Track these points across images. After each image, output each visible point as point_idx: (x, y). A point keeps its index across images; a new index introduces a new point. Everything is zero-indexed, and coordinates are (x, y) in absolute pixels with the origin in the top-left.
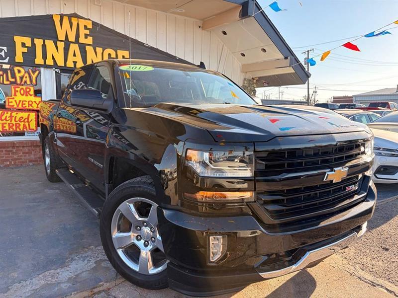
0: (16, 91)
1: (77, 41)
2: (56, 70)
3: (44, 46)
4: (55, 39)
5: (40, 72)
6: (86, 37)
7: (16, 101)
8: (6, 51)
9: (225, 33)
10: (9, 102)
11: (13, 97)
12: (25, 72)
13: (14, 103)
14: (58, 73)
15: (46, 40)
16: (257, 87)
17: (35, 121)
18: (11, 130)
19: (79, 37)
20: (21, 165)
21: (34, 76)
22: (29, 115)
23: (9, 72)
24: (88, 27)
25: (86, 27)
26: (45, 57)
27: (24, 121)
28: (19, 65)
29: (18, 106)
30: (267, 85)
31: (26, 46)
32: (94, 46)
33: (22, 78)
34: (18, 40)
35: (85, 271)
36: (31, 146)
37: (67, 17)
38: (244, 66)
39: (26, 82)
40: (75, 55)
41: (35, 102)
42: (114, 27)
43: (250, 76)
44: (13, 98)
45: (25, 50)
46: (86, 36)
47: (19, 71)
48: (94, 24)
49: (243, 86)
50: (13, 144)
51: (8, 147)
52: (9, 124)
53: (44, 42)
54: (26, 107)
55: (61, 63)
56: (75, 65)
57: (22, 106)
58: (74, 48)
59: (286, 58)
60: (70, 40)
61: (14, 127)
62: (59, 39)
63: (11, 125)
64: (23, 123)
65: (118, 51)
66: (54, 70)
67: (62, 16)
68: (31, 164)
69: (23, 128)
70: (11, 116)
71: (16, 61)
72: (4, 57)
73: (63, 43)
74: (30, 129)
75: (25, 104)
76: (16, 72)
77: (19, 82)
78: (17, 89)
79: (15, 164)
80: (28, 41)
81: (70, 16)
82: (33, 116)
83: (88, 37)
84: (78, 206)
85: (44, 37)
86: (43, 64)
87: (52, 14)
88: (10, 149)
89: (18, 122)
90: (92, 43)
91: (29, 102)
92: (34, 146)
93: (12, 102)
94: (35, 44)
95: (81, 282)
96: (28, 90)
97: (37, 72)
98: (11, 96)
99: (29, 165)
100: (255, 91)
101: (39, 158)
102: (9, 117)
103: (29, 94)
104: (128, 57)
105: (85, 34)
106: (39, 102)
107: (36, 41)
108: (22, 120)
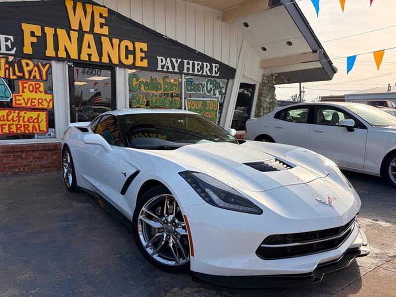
0: (24, 88)
1: (92, 31)
2: (69, 63)
3: (56, 36)
4: (68, 29)
5: (51, 66)
6: (101, 27)
7: (24, 99)
8: (13, 41)
9: (246, 25)
10: (16, 100)
11: (21, 94)
12: (34, 66)
13: (22, 101)
14: (71, 66)
15: (58, 29)
16: (276, 84)
17: (46, 121)
18: (19, 131)
19: (94, 26)
20: (32, 172)
21: (44, 71)
22: (39, 115)
23: (16, 65)
24: (104, 15)
26: (56, 48)
27: (33, 122)
28: (28, 57)
29: (26, 104)
30: (287, 81)
31: (36, 35)
32: (111, 37)
33: (30, 72)
34: (27, 28)
36: (42, 150)
38: (263, 61)
39: (35, 77)
40: (89, 47)
41: (45, 100)
42: (132, 16)
43: (269, 72)
44: (21, 96)
45: (35, 40)
46: (102, 25)
47: (27, 65)
48: (110, 11)
49: (262, 82)
50: (22, 148)
51: (17, 152)
52: (17, 125)
53: (56, 31)
54: (35, 105)
55: (74, 55)
56: (90, 58)
57: (31, 104)
58: (89, 38)
59: (315, 51)
60: (84, 30)
61: (22, 129)
62: (72, 28)
63: (19, 126)
64: (32, 124)
65: (136, 43)
66: (67, 64)
67: (75, 2)
68: (42, 170)
69: (33, 130)
70: (19, 116)
71: (24, 52)
72: (10, 47)
73: (77, 33)
74: (40, 130)
75: (34, 102)
76: (24, 65)
77: (27, 76)
78: (25, 85)
79: (24, 171)
80: (37, 29)
81: (84, 3)
82: (43, 116)
83: (104, 26)
85: (56, 26)
86: (55, 56)
88: (19, 154)
89: (27, 123)
90: (107, 34)
91: (39, 99)
92: (45, 150)
93: (19, 100)
94: (45, 34)
96: (37, 86)
97: (48, 65)
98: (19, 93)
99: (40, 172)
100: (275, 88)
101: (51, 163)
102: (16, 117)
103: (39, 90)
104: (146, 50)
105: (100, 23)
106: (50, 100)
107: (47, 29)
108: (31, 121)
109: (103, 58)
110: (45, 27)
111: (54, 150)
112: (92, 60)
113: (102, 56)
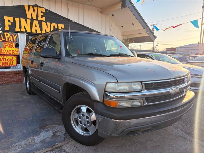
0: (5, 45)
1: (37, 19)
2: (26, 34)
3: (20, 22)
4: (26, 18)
7: (5, 50)
8: (0, 24)
9: (113, 15)
10: (2, 51)
11: (4, 48)
12: (10, 35)
13: (5, 52)
14: (27, 36)
15: (21, 19)
16: (129, 43)
17: (16, 61)
18: (3, 65)
19: (38, 17)
20: (9, 84)
21: (15, 37)
22: (12, 58)
23: (2, 35)
24: (43, 12)
25: (42, 12)
26: (20, 27)
27: (10, 61)
28: (7, 31)
29: (7, 53)
30: (134, 42)
31: (11, 21)
32: (46, 22)
33: (8, 38)
34: (6, 18)
35: (48, 137)
36: (14, 74)
37: (32, 7)
38: (123, 33)
39: (10, 40)
40: (36, 26)
41: (16, 51)
42: (57, 12)
43: (126, 38)
44: (4, 49)
45: (10, 24)
46: (42, 16)
47: (7, 35)
48: (46, 10)
50: (4, 73)
52: (2, 62)
53: (20, 19)
54: (11, 53)
55: (29, 30)
57: (9, 53)
58: (36, 22)
59: (144, 28)
60: (33, 19)
61: (5, 64)
62: (28, 18)
63: (3, 63)
64: (9, 62)
65: (59, 24)
67: (29, 6)
68: (14, 83)
69: (10, 65)
70: (3, 58)
71: (6, 29)
73: (30, 20)
74: (13, 65)
75: (10, 52)
77: (7, 40)
78: (6, 44)
79: (5, 83)
80: (11, 19)
81: (33, 6)
82: (14, 58)
83: (43, 17)
84: (41, 104)
85: (20, 17)
86: (19, 31)
87: (24, 5)
88: (3, 75)
89: (7, 61)
90: (45, 20)
91: (12, 51)
92: (15, 74)
93: (3, 51)
94: (15, 21)
95: (47, 143)
96: (12, 45)
97: (17, 35)
99: (13, 84)
100: (129, 45)
101: (18, 80)
102: (2, 59)
103: (12, 47)
104: (64, 28)
105: (41, 15)
106: (18, 51)
107: (16, 19)
108: (9, 60)
109: (42, 32)
110: (15, 18)
111: (20, 74)
112: (37, 33)
113: (42, 31)
